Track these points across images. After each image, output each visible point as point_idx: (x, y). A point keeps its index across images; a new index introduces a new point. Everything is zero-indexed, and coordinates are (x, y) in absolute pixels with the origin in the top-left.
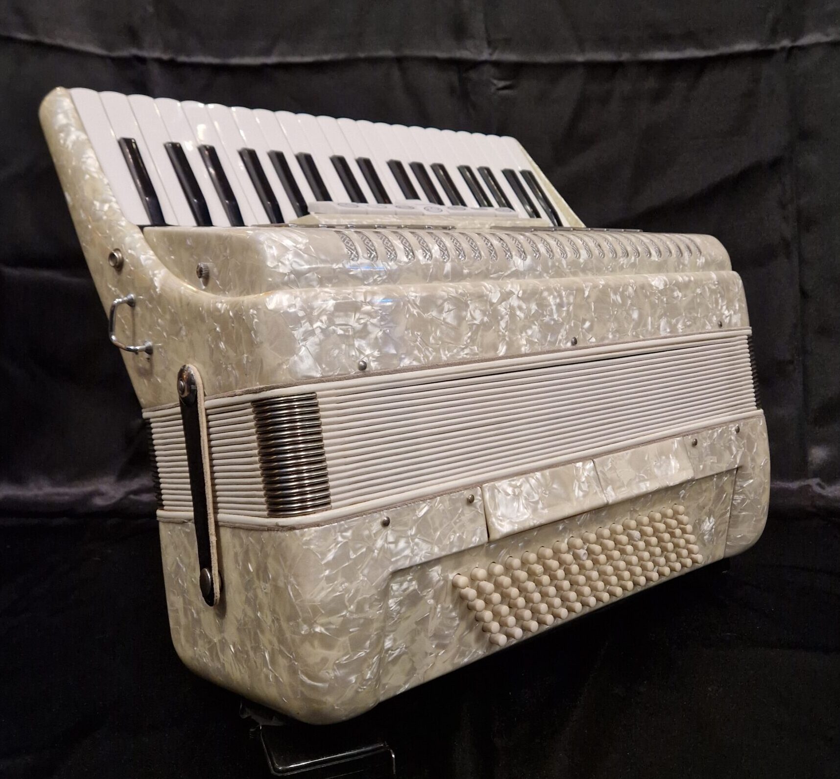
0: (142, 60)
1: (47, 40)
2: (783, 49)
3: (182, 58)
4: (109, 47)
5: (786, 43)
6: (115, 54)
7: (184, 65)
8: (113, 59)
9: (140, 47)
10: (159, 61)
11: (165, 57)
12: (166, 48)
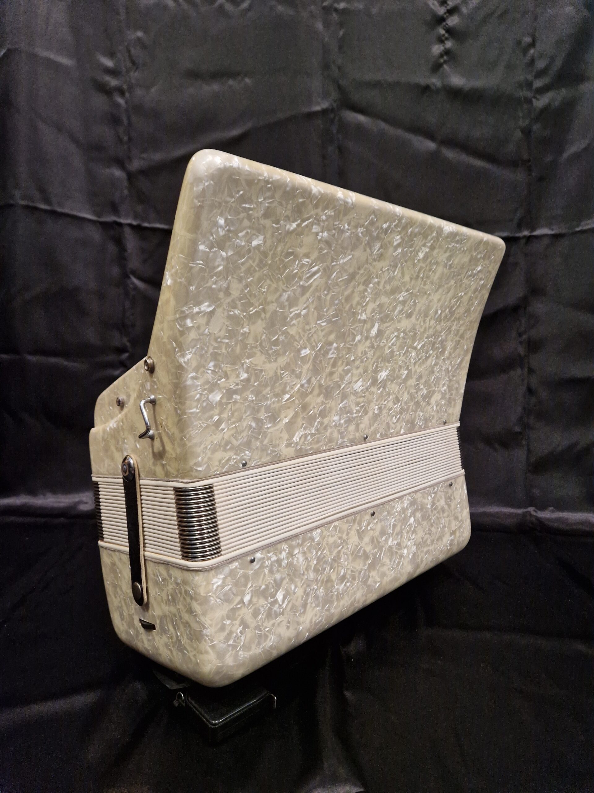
0: (120, 225)
1: (59, 210)
2: (524, 237)
3: (146, 225)
4: (99, 215)
5: (526, 233)
6: (102, 219)
7: (146, 228)
8: (101, 223)
9: (119, 217)
10: (130, 225)
11: (135, 223)
12: (136, 217)
